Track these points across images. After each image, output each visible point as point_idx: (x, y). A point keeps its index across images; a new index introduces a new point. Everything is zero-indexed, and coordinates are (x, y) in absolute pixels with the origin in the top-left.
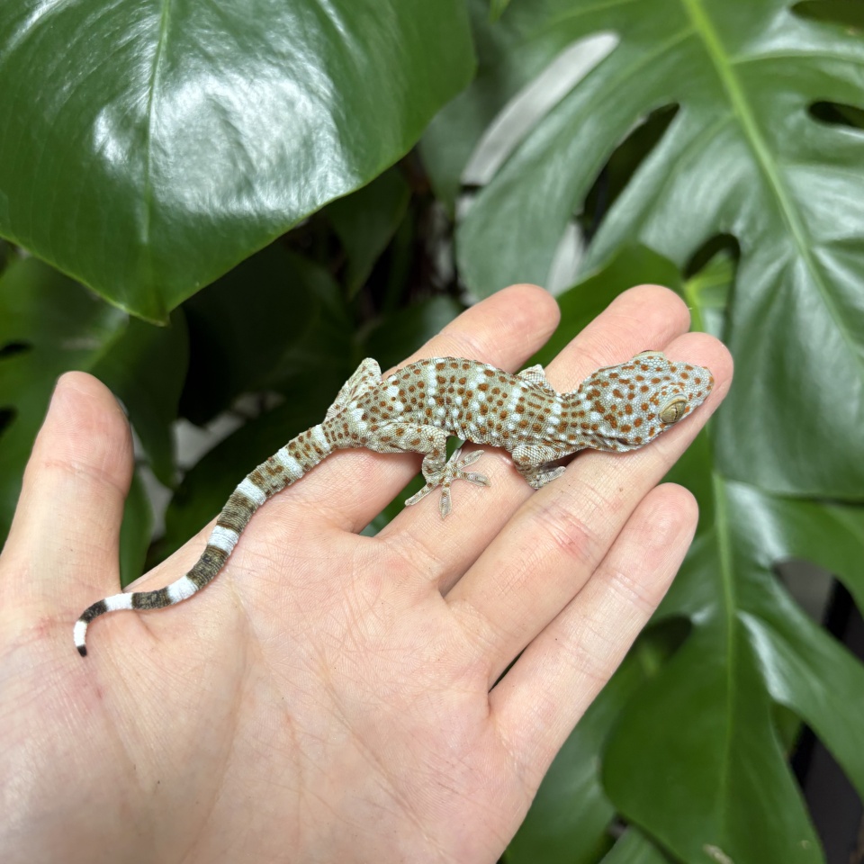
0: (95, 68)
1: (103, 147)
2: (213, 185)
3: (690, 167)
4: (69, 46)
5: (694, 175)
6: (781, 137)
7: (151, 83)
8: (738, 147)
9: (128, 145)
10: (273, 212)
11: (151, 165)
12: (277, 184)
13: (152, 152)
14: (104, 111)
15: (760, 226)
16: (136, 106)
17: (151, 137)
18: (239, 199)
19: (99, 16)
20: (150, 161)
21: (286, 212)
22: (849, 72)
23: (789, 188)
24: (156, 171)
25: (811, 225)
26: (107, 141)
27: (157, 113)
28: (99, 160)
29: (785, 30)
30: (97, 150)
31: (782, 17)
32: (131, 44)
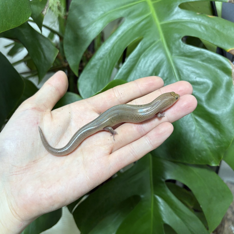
3: (145, 56)
5: (146, 59)
6: (173, 47)
8: (160, 50)
15: (166, 75)
22: (197, 27)
23: (175, 64)
25: (182, 75)
29: (178, 13)
31: (177, 9)
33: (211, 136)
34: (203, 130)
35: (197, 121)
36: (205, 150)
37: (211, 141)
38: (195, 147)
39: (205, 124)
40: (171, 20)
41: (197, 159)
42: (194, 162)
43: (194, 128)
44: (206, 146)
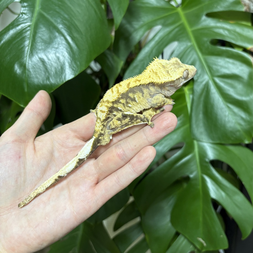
0: (15, 53)
1: (16, 71)
2: (41, 78)
4: (9, 49)
7: (27, 56)
9: (22, 70)
10: (54, 84)
11: (27, 75)
12: (55, 78)
13: (27, 71)
14: (17, 63)
15: (199, 73)
16: (23, 61)
17: (27, 68)
18: (46, 81)
19: (16, 42)
20: (27, 73)
21: (57, 84)
22: (221, 31)
24: (28, 75)
26: (17, 69)
27: (28, 63)
28: (15, 74)
30: (15, 72)
32: (22, 48)
33: (242, 118)
34: (235, 114)
35: (228, 107)
36: (239, 131)
37: (242, 123)
38: (230, 129)
39: (236, 110)
40: (199, 27)
41: (232, 139)
42: (231, 142)
43: (227, 113)
44: (239, 127)
